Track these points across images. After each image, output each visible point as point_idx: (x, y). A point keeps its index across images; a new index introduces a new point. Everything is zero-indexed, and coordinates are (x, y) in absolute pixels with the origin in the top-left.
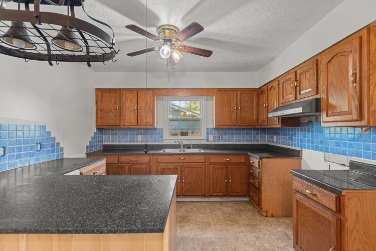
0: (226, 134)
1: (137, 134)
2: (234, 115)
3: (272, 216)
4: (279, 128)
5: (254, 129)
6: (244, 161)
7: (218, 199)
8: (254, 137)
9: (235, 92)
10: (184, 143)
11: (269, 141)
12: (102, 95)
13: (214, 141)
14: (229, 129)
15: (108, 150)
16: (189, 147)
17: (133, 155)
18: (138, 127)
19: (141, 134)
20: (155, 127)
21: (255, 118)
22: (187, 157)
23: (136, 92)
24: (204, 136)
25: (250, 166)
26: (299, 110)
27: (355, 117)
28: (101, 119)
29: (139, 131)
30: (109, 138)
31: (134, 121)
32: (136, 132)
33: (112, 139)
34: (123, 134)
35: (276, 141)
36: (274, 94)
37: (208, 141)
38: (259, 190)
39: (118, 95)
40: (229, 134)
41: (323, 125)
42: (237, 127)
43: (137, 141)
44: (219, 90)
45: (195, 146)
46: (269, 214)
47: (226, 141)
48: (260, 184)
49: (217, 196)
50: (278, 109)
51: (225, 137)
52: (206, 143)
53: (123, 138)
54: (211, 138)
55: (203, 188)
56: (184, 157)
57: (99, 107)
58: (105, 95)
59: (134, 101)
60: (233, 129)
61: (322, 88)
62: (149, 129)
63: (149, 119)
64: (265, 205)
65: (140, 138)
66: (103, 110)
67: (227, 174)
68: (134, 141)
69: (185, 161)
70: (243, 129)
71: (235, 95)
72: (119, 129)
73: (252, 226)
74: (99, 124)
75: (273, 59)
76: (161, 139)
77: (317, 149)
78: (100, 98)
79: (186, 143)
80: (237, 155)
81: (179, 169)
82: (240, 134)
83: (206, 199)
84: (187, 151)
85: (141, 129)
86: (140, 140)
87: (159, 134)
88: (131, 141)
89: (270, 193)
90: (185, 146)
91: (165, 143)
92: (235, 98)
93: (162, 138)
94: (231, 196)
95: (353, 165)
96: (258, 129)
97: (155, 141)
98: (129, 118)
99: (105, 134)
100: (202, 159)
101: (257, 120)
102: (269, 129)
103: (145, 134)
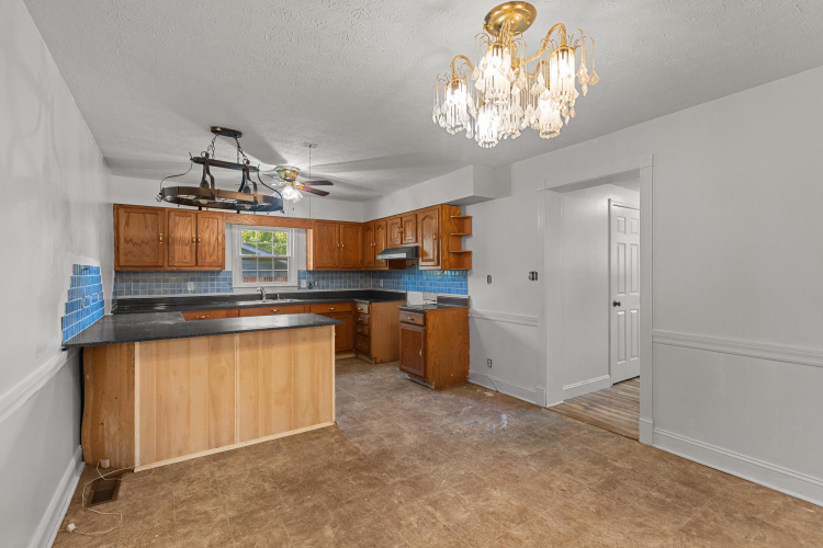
0: (323, 278)
1: (186, 281)
2: (336, 254)
3: (381, 362)
4: (386, 271)
5: (357, 272)
6: (349, 309)
8: (358, 282)
9: (337, 225)
11: (374, 286)
12: (128, 217)
13: (310, 287)
14: (328, 272)
16: (274, 297)
18: (196, 269)
19: (196, 280)
21: (360, 258)
22: (281, 309)
23: (194, 215)
24: (293, 282)
25: (358, 313)
26: (403, 256)
27: (436, 262)
28: (126, 255)
29: (190, 276)
30: (129, 288)
31: (189, 259)
32: (183, 276)
34: (157, 281)
35: (382, 285)
36: (382, 234)
37: (299, 287)
38: (367, 337)
39: (160, 217)
40: (327, 279)
41: (421, 268)
43: (187, 292)
44: (318, 221)
45: (283, 296)
46: (378, 361)
47: (323, 287)
48: (369, 330)
50: (386, 251)
51: (322, 282)
52: (296, 291)
53: (158, 286)
54: (304, 284)
56: (278, 308)
57: (122, 236)
58: (134, 215)
59: (191, 229)
60: (332, 272)
61: (420, 238)
62: (207, 273)
63: (215, 257)
64: (375, 352)
65: (191, 286)
66: (131, 240)
68: (180, 292)
70: (345, 272)
71: (337, 229)
73: (364, 371)
74: (122, 264)
75: (380, 197)
76: (228, 287)
77: (418, 290)
79: (268, 291)
82: (341, 278)
84: (271, 302)
86: (191, 290)
87: (225, 279)
88: (173, 292)
89: (379, 339)
90: (268, 296)
91: (236, 293)
92: (337, 233)
93: (231, 284)
95: (440, 300)
96: (362, 272)
97: (218, 290)
98: (181, 255)
99: (122, 280)
100: (300, 310)
101: (363, 261)
102: (375, 272)
103: (199, 280)
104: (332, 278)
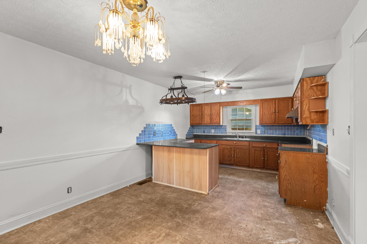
0: (270, 129)
2: (273, 116)
7: (259, 170)
9: (274, 101)
10: (240, 135)
11: (306, 135)
13: (261, 134)
15: (196, 137)
16: (242, 137)
17: (208, 140)
18: (211, 124)
19: (213, 129)
20: (221, 124)
22: (238, 142)
23: (211, 105)
24: (253, 130)
28: (193, 120)
30: (197, 131)
31: (209, 121)
32: (211, 127)
33: (199, 132)
34: (204, 129)
37: (256, 133)
39: (201, 107)
40: (273, 129)
42: (275, 124)
44: (262, 100)
47: (270, 134)
49: (257, 168)
51: (271, 131)
52: (255, 135)
54: (259, 132)
55: (248, 162)
56: (236, 142)
58: (195, 107)
59: (209, 110)
62: (218, 126)
63: (217, 120)
65: (213, 131)
66: (194, 115)
67: (264, 155)
68: (210, 133)
69: (236, 144)
71: (274, 103)
72: (202, 126)
74: (191, 123)
76: (225, 132)
78: (192, 109)
80: (271, 142)
81: (233, 149)
82: (282, 129)
83: (251, 169)
84: (240, 139)
85: (214, 126)
86: (213, 132)
87: (224, 129)
88: (208, 133)
90: (240, 137)
91: (228, 134)
92: (274, 105)
94: (267, 169)
97: (222, 133)
98: (207, 120)
99: (195, 129)
100: (247, 144)
101: (292, 119)
103: (216, 129)
104: (276, 129)
